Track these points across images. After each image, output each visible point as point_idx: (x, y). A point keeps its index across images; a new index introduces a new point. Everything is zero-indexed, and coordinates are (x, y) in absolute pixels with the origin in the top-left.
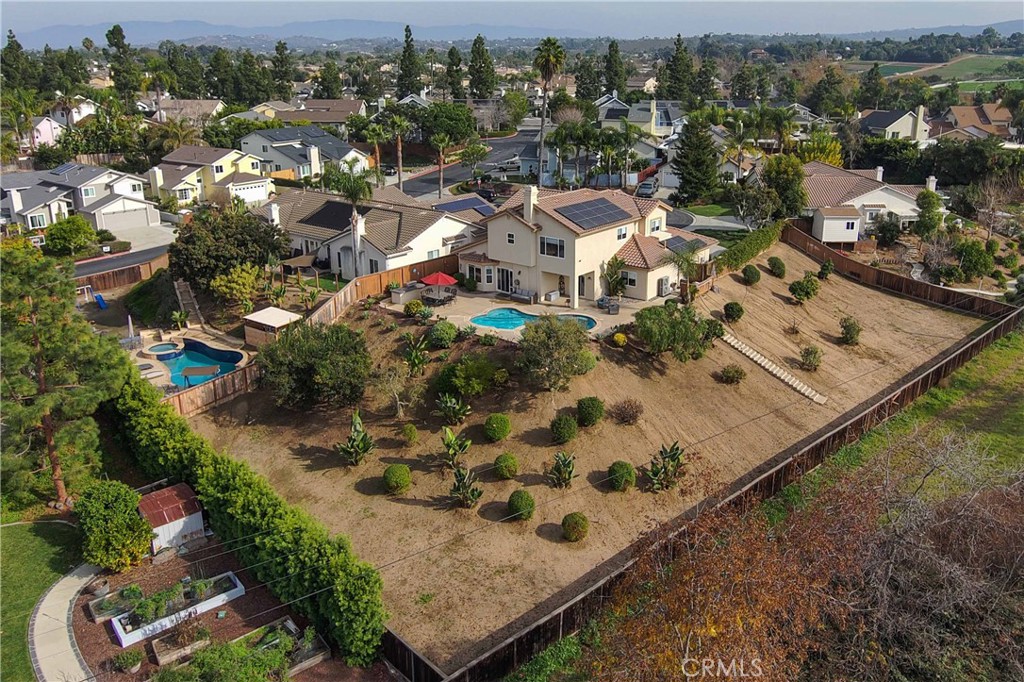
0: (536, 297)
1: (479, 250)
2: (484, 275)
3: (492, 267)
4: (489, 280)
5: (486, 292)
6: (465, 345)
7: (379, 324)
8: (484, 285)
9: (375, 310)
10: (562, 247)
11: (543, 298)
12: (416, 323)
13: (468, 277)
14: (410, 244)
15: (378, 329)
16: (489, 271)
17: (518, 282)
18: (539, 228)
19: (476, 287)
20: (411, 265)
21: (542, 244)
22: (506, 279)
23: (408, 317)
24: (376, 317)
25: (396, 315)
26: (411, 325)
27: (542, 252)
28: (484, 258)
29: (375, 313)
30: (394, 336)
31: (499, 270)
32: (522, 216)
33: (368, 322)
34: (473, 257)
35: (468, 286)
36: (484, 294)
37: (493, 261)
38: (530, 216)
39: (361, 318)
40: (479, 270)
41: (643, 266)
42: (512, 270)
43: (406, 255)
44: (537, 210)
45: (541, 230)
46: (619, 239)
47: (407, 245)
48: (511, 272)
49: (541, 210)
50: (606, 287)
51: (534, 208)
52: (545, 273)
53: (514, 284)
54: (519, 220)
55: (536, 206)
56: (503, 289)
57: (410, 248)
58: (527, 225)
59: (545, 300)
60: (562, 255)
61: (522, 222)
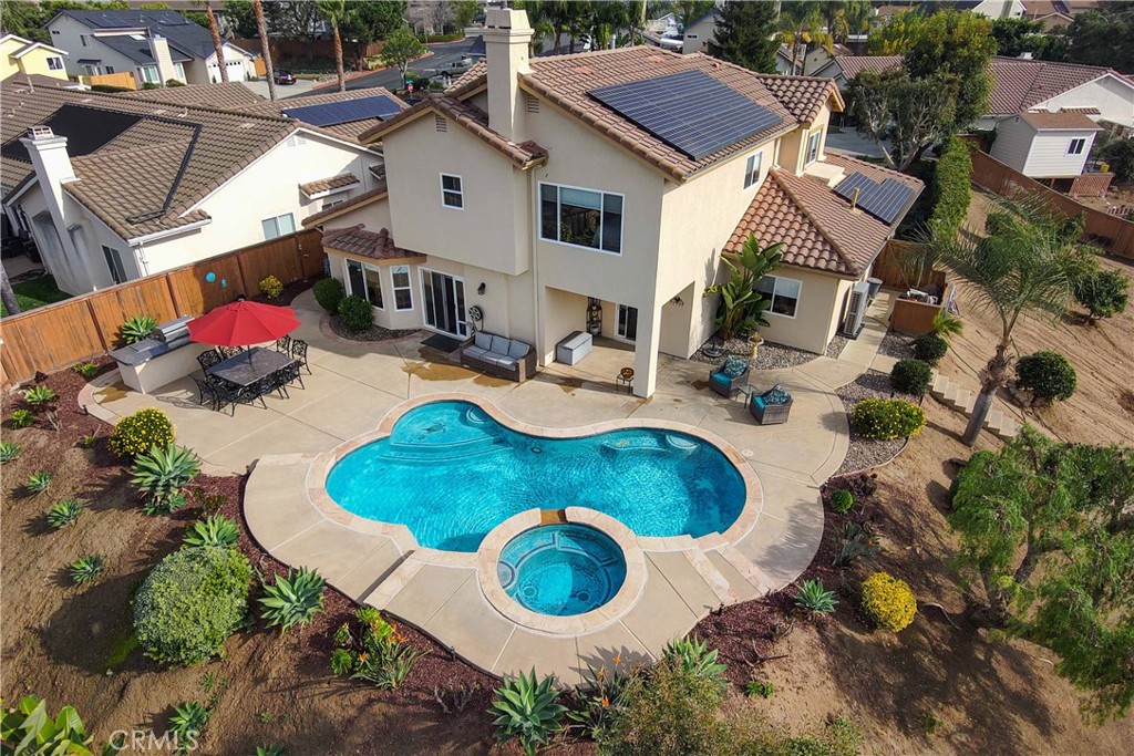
0: (532, 355)
1: (371, 223)
2: (388, 291)
3: (407, 270)
4: (404, 301)
5: (396, 335)
8: (390, 315)
10: (613, 219)
11: (549, 359)
13: (349, 292)
14: (206, 204)
15: (30, 510)
16: (401, 279)
17: (479, 313)
18: (540, 155)
19: (370, 319)
20: (196, 265)
21: (549, 206)
22: (444, 298)
24: (41, 457)
25: (103, 446)
27: (549, 232)
28: (384, 244)
30: (62, 551)
31: (425, 276)
32: (484, 119)
33: (9, 477)
34: (355, 238)
36: (394, 340)
37: (407, 253)
38: (506, 109)
40: (374, 276)
41: (833, 265)
42: (460, 279)
43: (198, 231)
44: (531, 95)
45: (543, 163)
46: (747, 184)
47: (194, 208)
48: (459, 284)
49: (543, 93)
50: (711, 318)
51: (521, 90)
52: (555, 293)
53: (468, 318)
54: (475, 131)
55: (530, 84)
56: (441, 326)
57: (204, 216)
58: (498, 147)
59: (556, 360)
60: (612, 245)
61: (486, 140)
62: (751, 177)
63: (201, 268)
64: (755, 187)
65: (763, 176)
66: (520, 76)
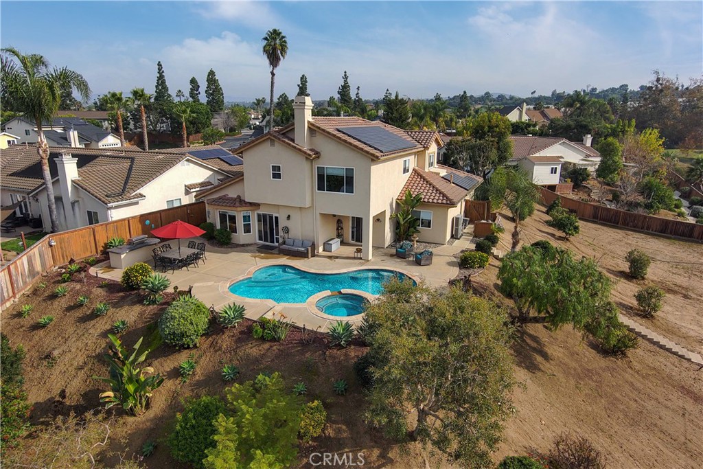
0: (313, 246)
1: (232, 193)
2: (240, 224)
3: (250, 213)
4: (247, 229)
5: (243, 245)
6: (225, 341)
7: (81, 305)
8: (240, 236)
9: (80, 281)
10: (350, 180)
11: (321, 249)
12: (140, 300)
13: (218, 227)
14: (142, 191)
15: (78, 313)
16: (246, 218)
17: (287, 230)
18: (318, 155)
19: (230, 239)
20: (142, 216)
21: (321, 177)
22: (269, 226)
23: (129, 290)
24: (78, 293)
25: (111, 287)
26: (133, 303)
27: (321, 188)
28: (240, 202)
29: (78, 286)
30: (101, 325)
31: (259, 216)
32: (293, 140)
33: (63, 303)
34: (224, 201)
35: (221, 238)
36: (243, 247)
37: (251, 204)
38: (302, 138)
39: (54, 297)
40: (233, 219)
41: (444, 201)
42: (277, 215)
43: (137, 203)
44: (313, 129)
45: (318, 157)
46: (404, 173)
47: (138, 192)
48: (277, 218)
49: (319, 128)
50: (394, 231)
51: (308, 127)
52: (324, 215)
53: (281, 233)
54: (290, 144)
55: (313, 125)
56: (266, 240)
57: (141, 196)
58: (300, 150)
59: (324, 251)
60: (350, 190)
61: (295, 147)
62: (406, 170)
63: (143, 218)
64: (408, 175)
65: (411, 171)
66: (309, 122)
